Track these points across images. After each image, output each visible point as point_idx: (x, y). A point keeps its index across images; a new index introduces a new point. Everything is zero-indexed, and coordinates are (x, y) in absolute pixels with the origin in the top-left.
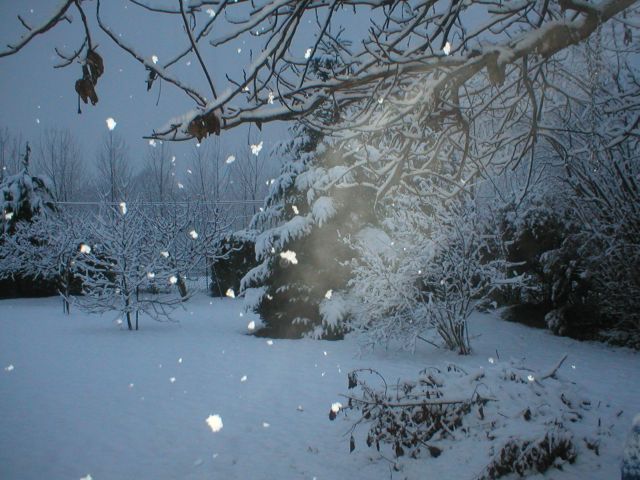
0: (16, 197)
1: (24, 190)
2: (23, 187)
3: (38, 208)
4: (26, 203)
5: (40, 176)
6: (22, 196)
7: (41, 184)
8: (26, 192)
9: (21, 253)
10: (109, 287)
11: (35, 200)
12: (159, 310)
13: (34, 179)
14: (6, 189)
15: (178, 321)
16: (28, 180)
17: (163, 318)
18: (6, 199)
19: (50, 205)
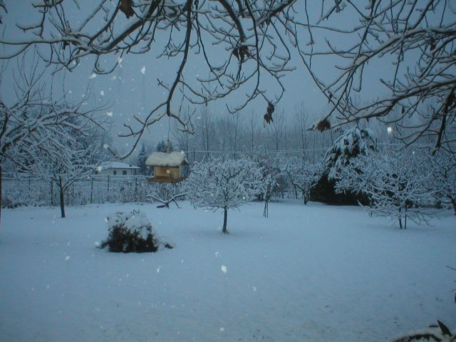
0: (351, 143)
1: (355, 139)
2: (355, 136)
3: (364, 149)
4: (357, 146)
5: (366, 129)
6: (355, 142)
7: (367, 134)
8: (357, 139)
9: (350, 178)
10: (388, 200)
11: (362, 144)
12: (421, 217)
13: (362, 131)
14: (346, 138)
15: (434, 226)
16: (358, 132)
17: (423, 223)
18: (345, 144)
19: (372, 147)
